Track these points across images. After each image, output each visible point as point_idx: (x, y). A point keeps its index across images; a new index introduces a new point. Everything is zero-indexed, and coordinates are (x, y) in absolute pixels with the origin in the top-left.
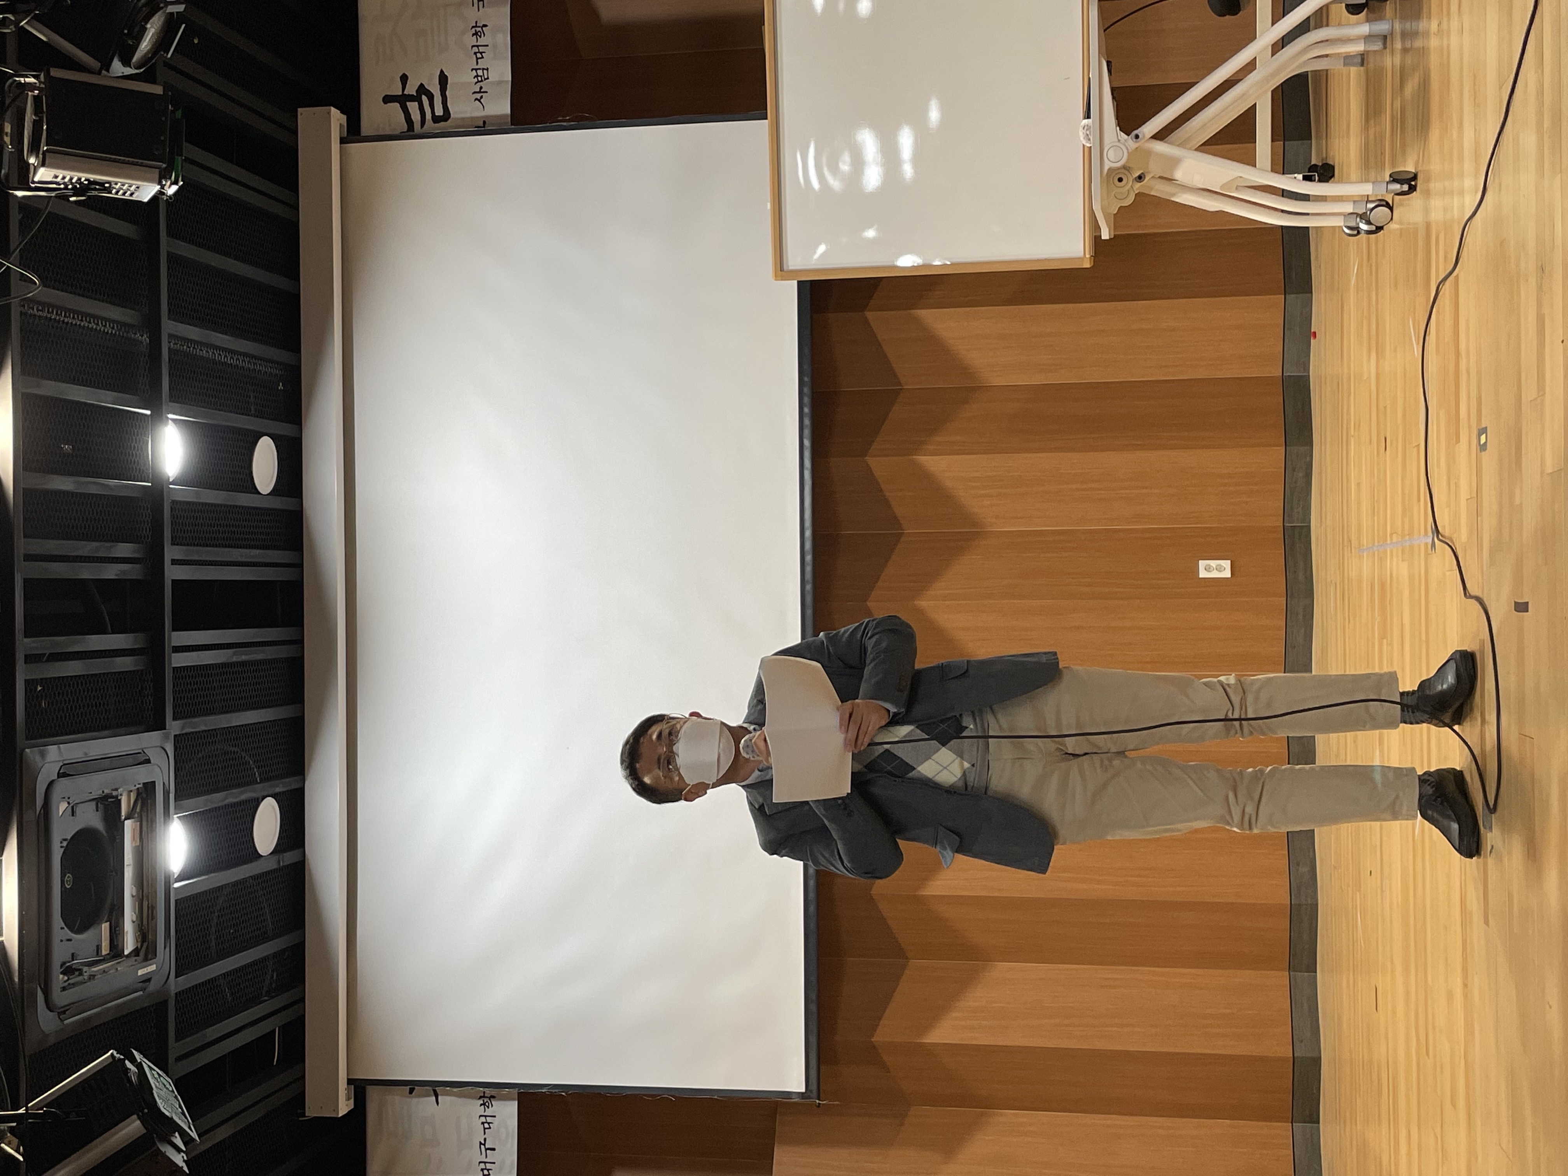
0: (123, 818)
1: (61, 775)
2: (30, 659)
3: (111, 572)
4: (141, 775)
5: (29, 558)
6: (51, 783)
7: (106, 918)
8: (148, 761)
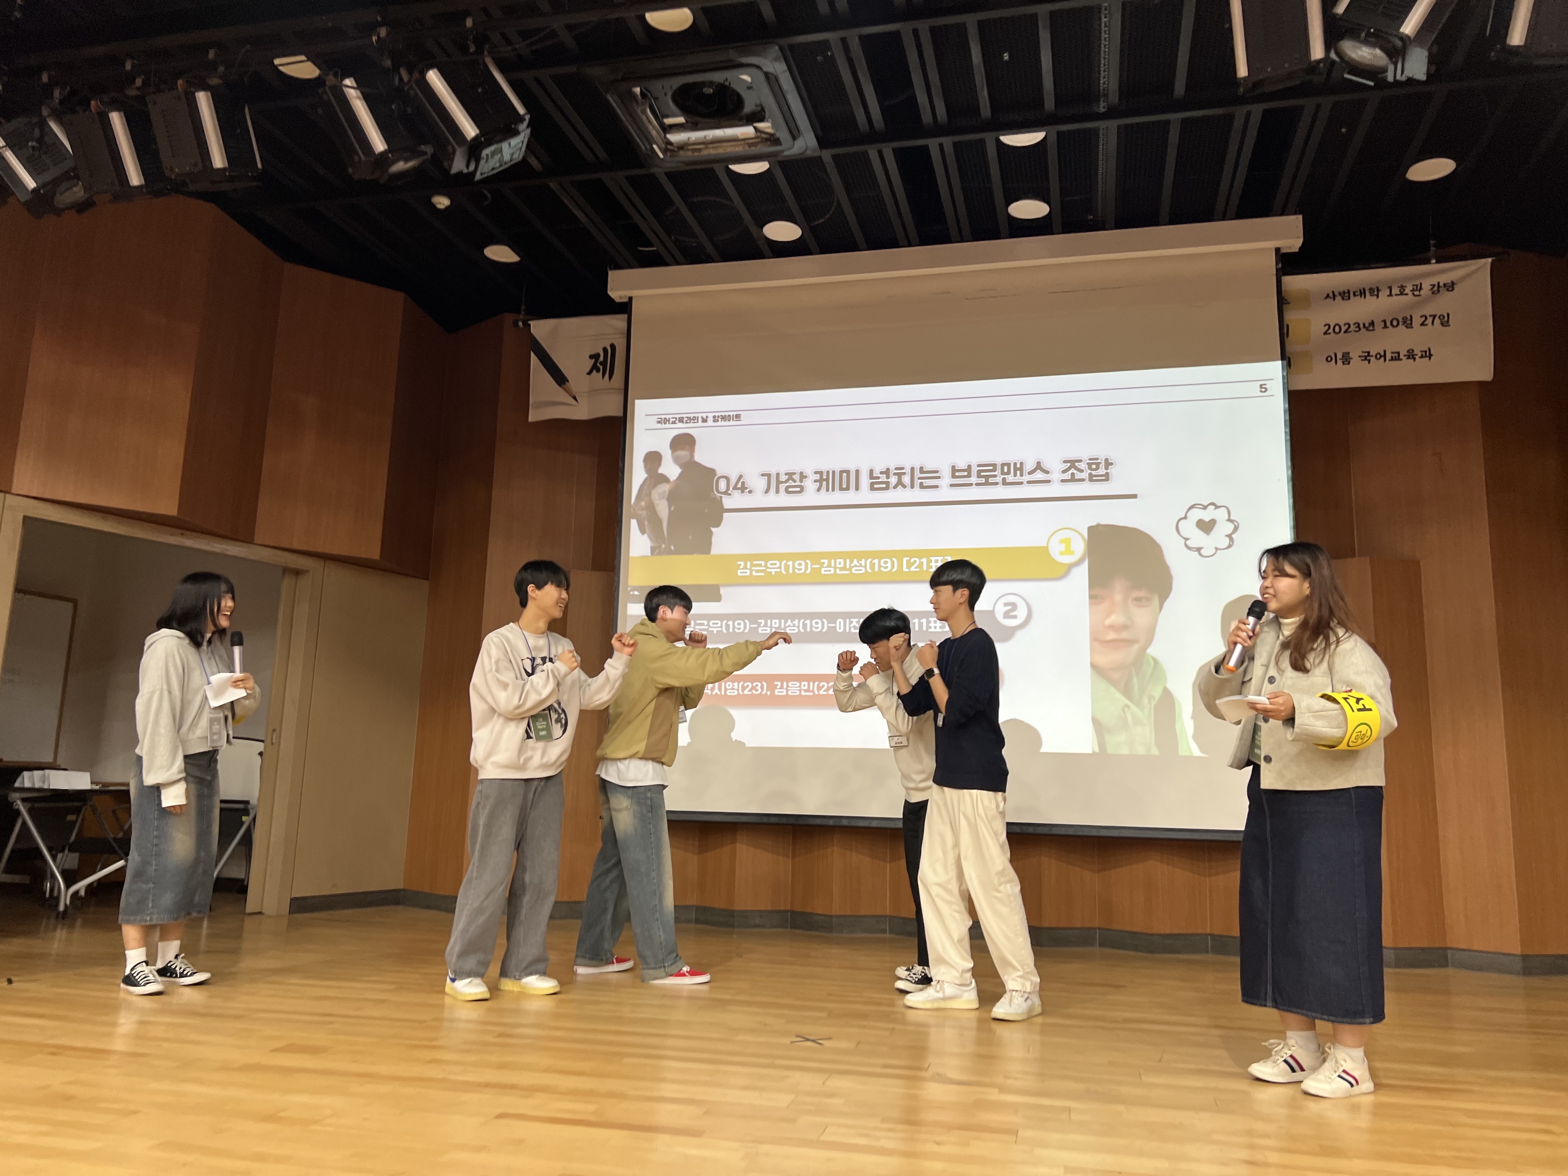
0: (754, 125)
1: (767, 75)
2: (844, 40)
3: (922, 98)
4: (784, 135)
5: (915, 32)
6: (758, 67)
7: (689, 120)
8: (794, 138)
